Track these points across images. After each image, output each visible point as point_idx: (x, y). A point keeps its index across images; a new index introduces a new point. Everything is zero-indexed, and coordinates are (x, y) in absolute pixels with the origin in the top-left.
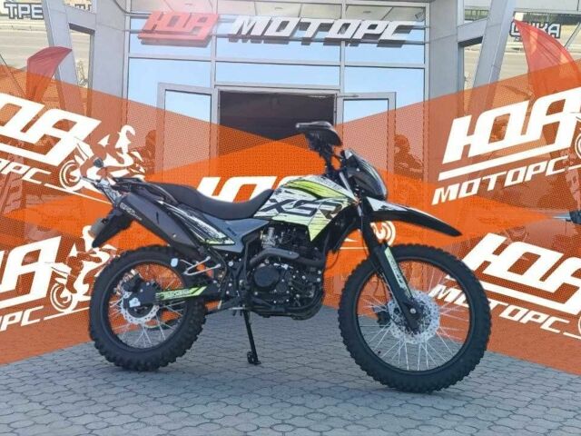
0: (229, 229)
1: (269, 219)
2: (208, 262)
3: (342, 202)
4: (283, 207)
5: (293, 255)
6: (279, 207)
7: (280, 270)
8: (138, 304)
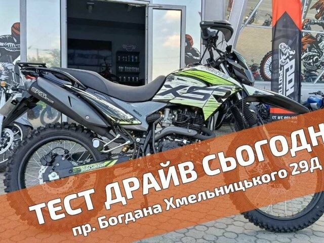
0: (134, 111)
1: (168, 102)
2: (118, 139)
3: (231, 88)
4: (178, 92)
5: (192, 133)
6: (174, 91)
7: (181, 145)
8: (57, 177)
